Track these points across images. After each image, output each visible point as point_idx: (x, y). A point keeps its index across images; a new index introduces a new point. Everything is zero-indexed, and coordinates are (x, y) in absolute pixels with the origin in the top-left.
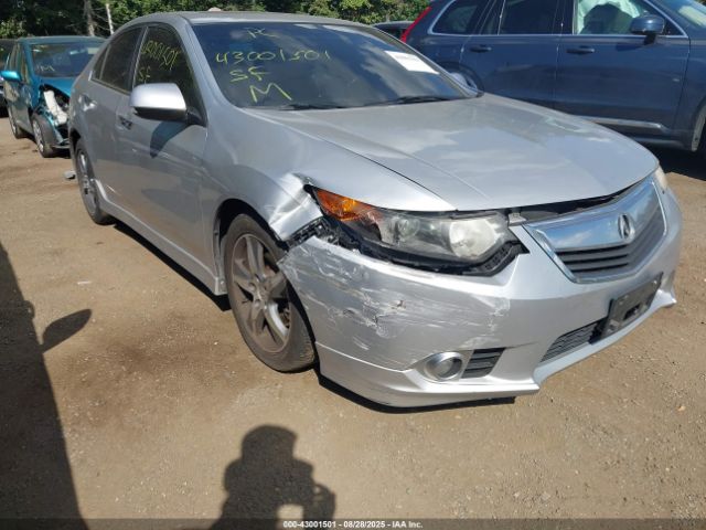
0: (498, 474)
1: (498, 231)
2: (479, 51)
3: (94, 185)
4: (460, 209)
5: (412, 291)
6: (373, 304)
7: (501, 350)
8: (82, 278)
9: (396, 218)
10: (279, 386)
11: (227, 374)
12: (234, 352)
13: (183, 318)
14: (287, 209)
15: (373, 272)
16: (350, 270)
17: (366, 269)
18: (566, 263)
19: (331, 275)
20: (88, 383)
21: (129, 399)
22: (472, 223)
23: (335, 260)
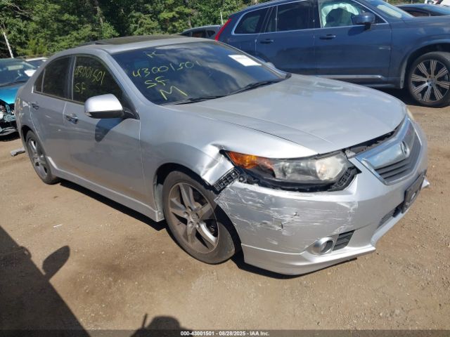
0: (366, 304)
1: (342, 162)
2: (267, 43)
3: (45, 160)
4: (320, 153)
5: (302, 206)
6: (279, 217)
7: (353, 231)
8: (55, 223)
9: (282, 163)
10: (215, 274)
11: (179, 272)
12: (177, 257)
13: (134, 239)
14: (211, 166)
15: (277, 198)
16: (263, 199)
17: (273, 197)
18: (380, 174)
19: (250, 203)
20: (92, 293)
21: (122, 298)
22: (328, 161)
23: (252, 193)
